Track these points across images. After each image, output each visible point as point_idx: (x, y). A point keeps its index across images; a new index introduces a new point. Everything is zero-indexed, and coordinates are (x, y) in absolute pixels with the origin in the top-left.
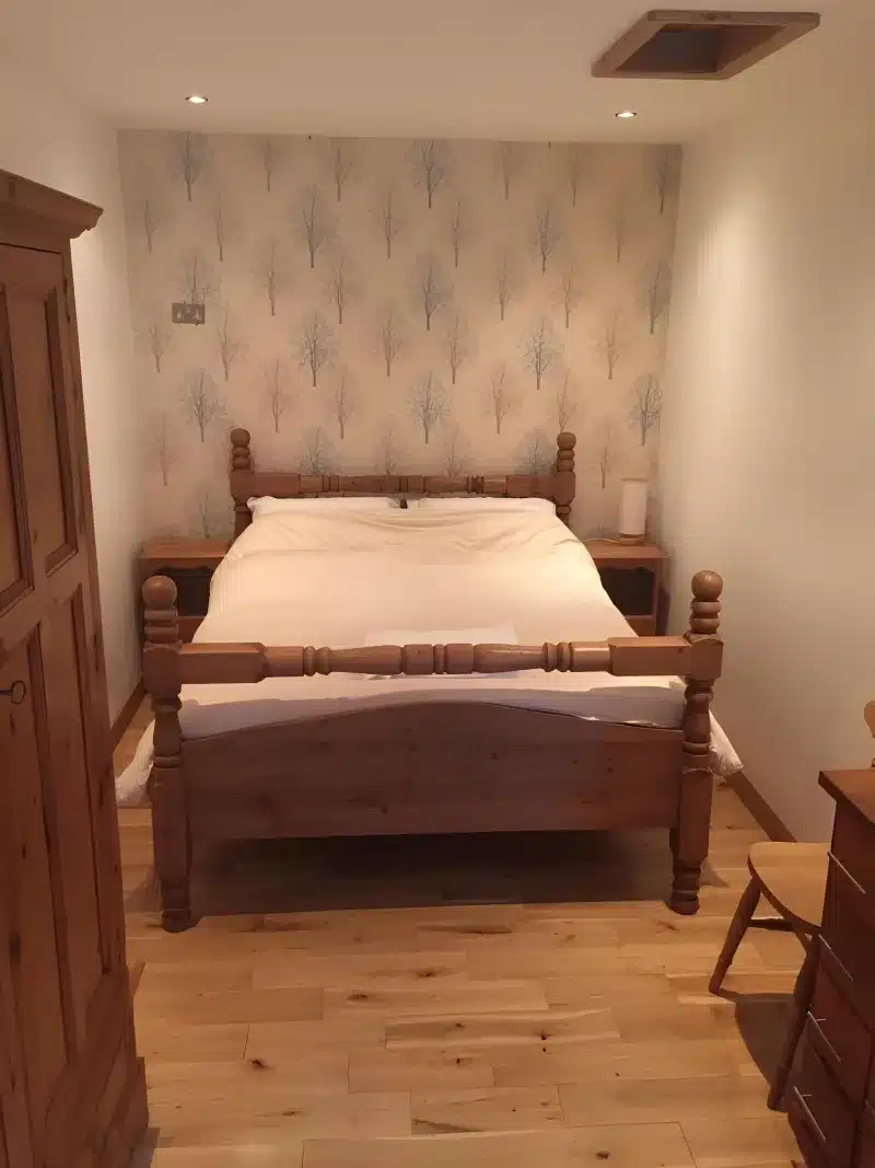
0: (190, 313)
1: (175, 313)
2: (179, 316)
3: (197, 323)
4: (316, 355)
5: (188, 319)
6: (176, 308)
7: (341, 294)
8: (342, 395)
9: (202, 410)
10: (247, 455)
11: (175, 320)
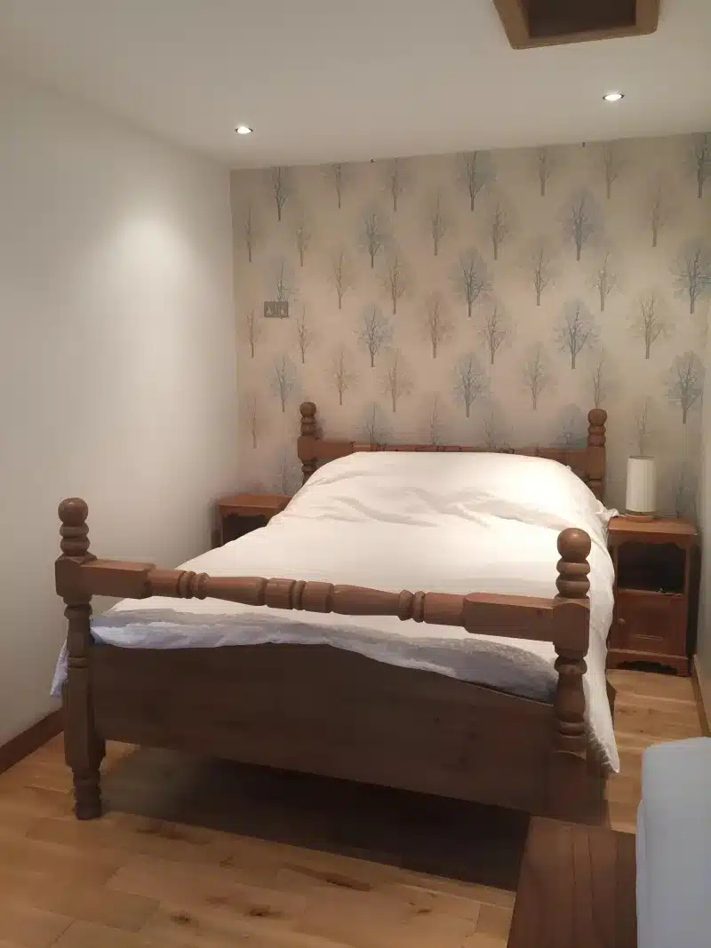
0: (277, 309)
1: (266, 309)
2: (269, 312)
3: (282, 317)
4: (373, 340)
5: (276, 314)
6: (267, 305)
7: (395, 288)
8: (395, 374)
9: (283, 388)
10: (313, 423)
11: (266, 316)
